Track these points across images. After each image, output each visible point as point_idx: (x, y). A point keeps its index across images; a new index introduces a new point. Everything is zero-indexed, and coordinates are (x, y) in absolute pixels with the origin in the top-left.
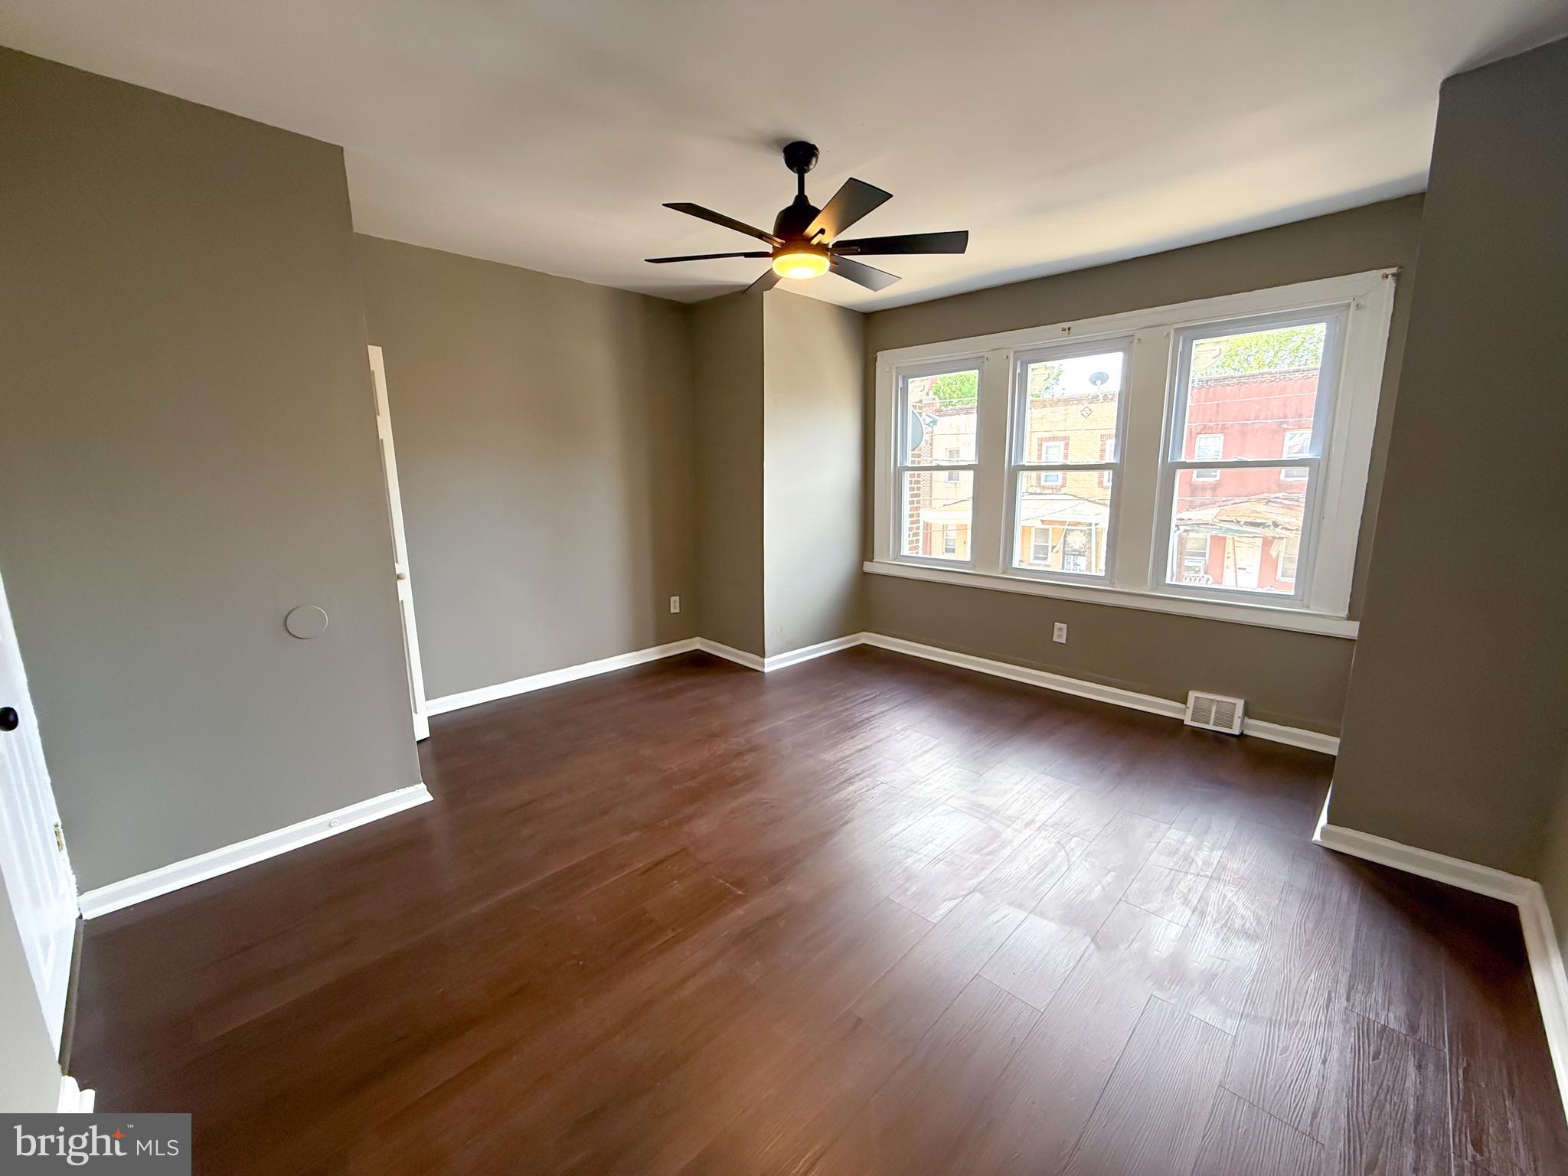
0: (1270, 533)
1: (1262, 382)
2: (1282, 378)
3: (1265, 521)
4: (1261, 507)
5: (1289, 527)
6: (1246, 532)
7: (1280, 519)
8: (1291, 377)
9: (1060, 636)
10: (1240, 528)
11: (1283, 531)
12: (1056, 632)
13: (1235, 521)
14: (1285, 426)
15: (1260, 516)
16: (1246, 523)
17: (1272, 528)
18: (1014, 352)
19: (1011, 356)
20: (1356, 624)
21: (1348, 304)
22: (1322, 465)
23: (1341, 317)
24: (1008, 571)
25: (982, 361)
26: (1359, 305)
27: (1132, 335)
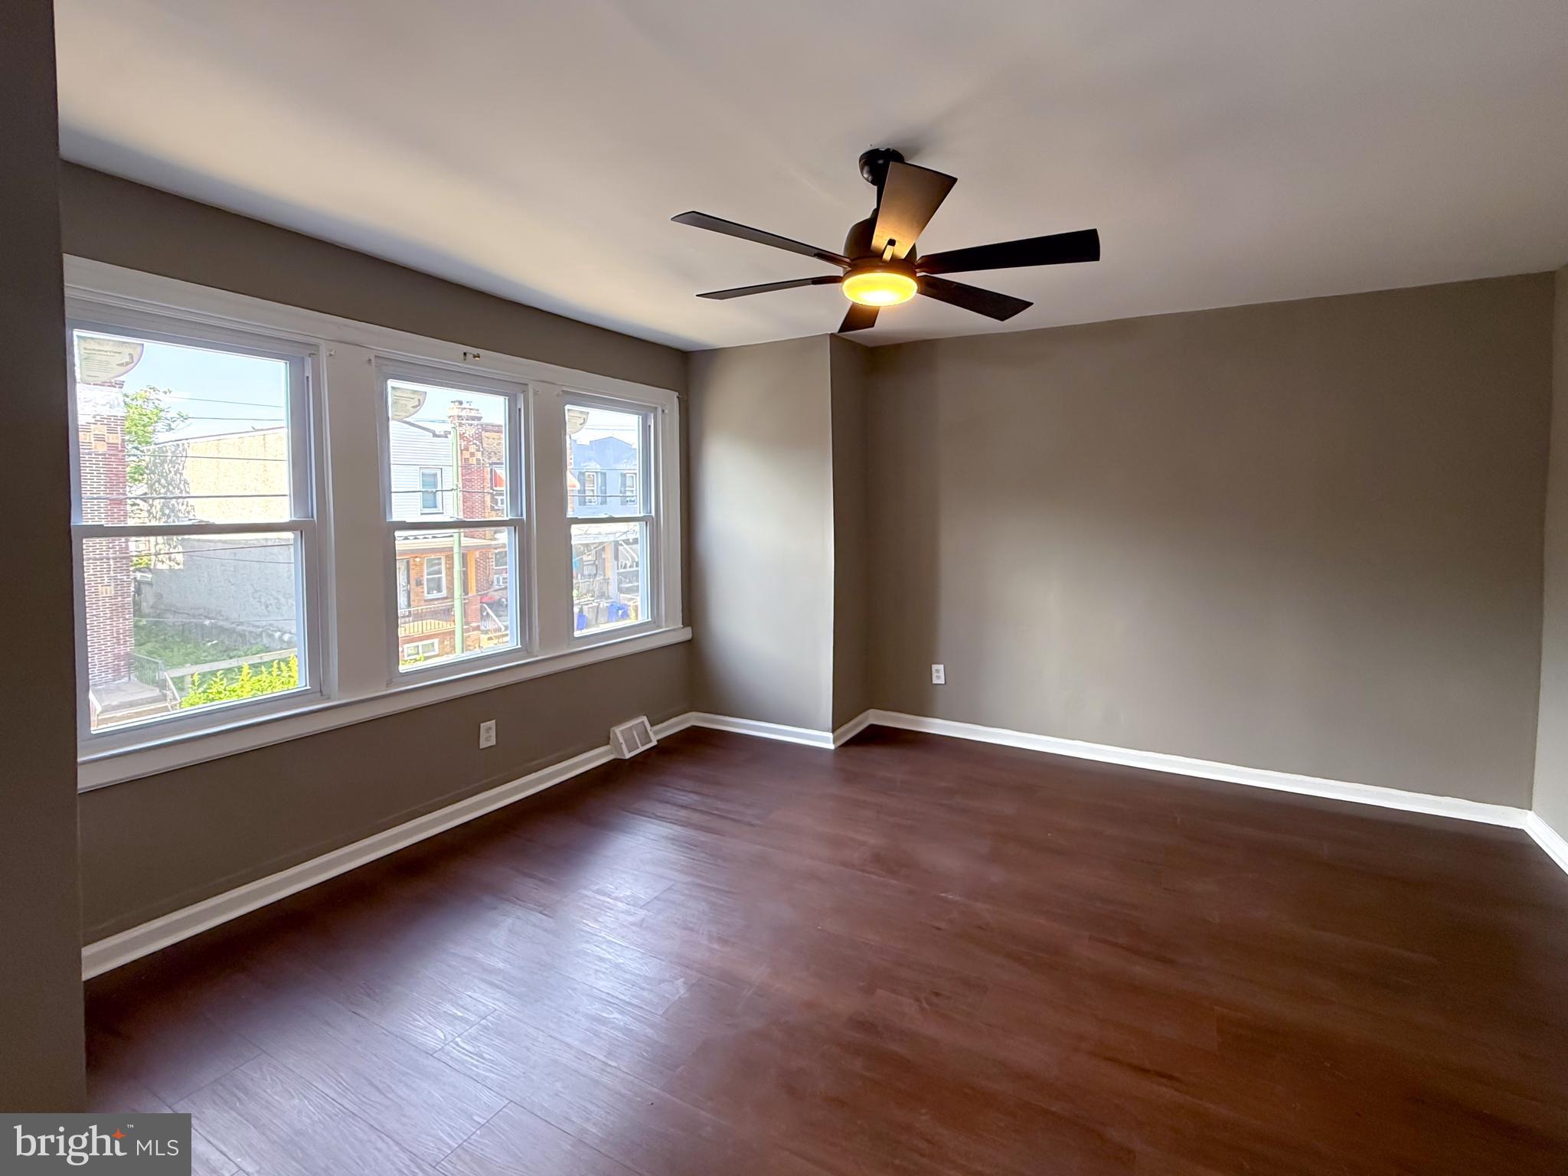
9: (487, 740)
12: (482, 736)
18: (376, 356)
19: (373, 361)
20: (689, 629)
21: (656, 408)
22: (655, 520)
23: (652, 415)
24: (394, 680)
25: (309, 352)
26: (663, 411)
27: (526, 384)
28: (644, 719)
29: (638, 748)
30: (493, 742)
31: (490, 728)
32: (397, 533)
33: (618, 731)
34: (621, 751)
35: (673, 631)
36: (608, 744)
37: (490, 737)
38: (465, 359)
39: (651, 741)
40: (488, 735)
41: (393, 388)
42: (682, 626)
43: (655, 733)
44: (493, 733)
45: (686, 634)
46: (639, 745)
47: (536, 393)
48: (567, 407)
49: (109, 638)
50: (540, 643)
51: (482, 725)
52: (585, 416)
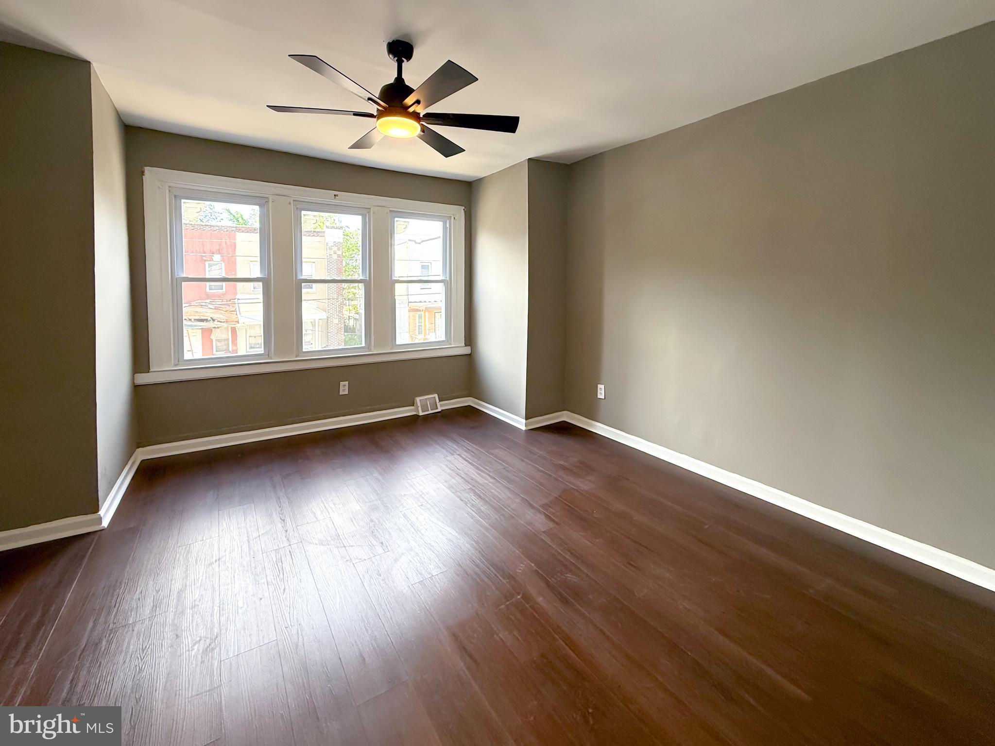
0: (211, 325)
1: (187, 229)
2: (199, 228)
3: (206, 318)
4: (199, 309)
5: (221, 321)
6: (196, 326)
7: (215, 316)
8: (204, 228)
9: (344, 390)
10: (193, 324)
11: (219, 323)
12: (341, 388)
13: (187, 319)
14: (204, 258)
15: (202, 314)
16: (195, 320)
17: (212, 322)
18: (294, 200)
19: (292, 203)
20: (469, 348)
21: (451, 217)
22: (449, 282)
23: (448, 221)
24: (300, 354)
25: (265, 201)
26: (455, 218)
27: (370, 209)
28: (436, 396)
29: (428, 410)
30: (346, 392)
31: (345, 385)
32: (303, 284)
33: (418, 400)
34: (418, 412)
35: (458, 348)
36: (413, 406)
37: (345, 390)
38: (335, 198)
39: (437, 409)
40: (344, 388)
41: (304, 215)
42: (464, 345)
43: (441, 406)
44: (347, 388)
45: (467, 350)
46: (430, 409)
47: (374, 213)
48: (396, 219)
49: (336, 342)
50: (374, 346)
51: (341, 383)
52: (407, 224)
